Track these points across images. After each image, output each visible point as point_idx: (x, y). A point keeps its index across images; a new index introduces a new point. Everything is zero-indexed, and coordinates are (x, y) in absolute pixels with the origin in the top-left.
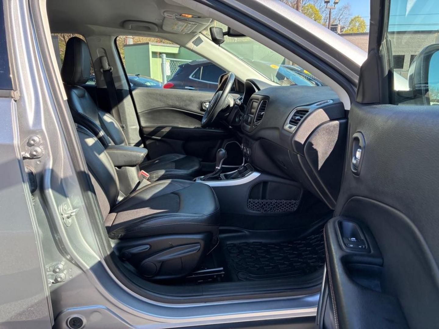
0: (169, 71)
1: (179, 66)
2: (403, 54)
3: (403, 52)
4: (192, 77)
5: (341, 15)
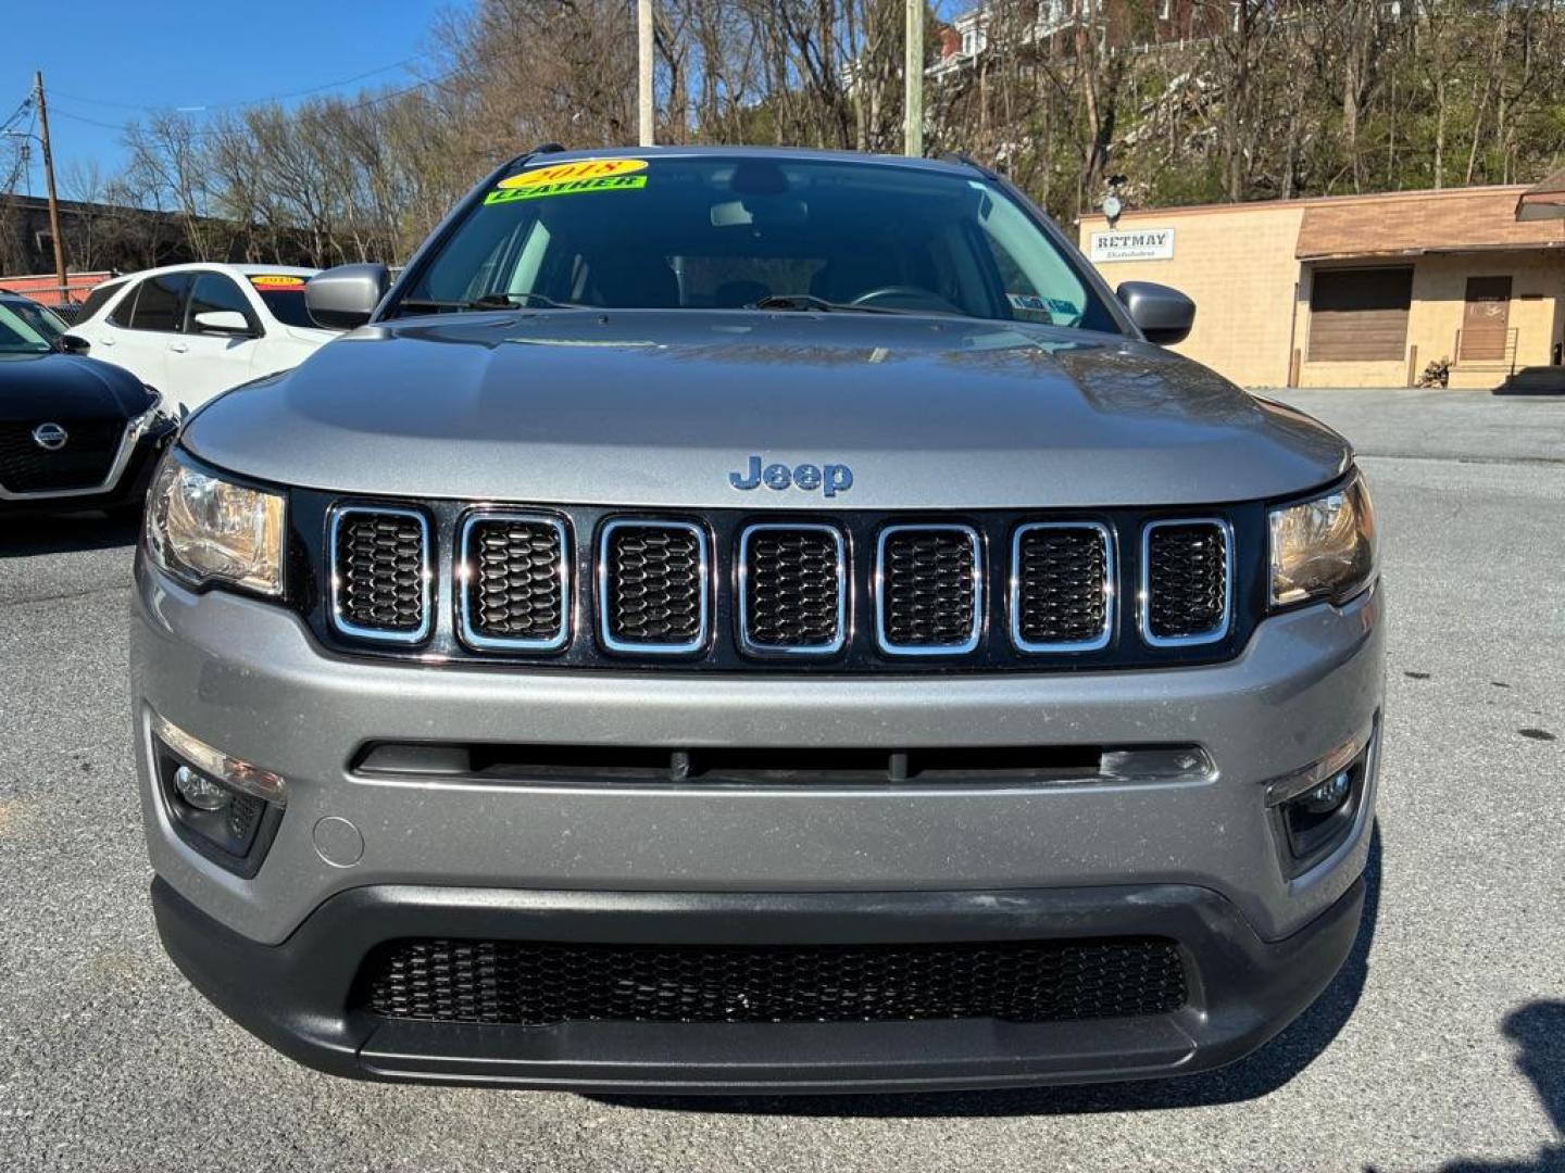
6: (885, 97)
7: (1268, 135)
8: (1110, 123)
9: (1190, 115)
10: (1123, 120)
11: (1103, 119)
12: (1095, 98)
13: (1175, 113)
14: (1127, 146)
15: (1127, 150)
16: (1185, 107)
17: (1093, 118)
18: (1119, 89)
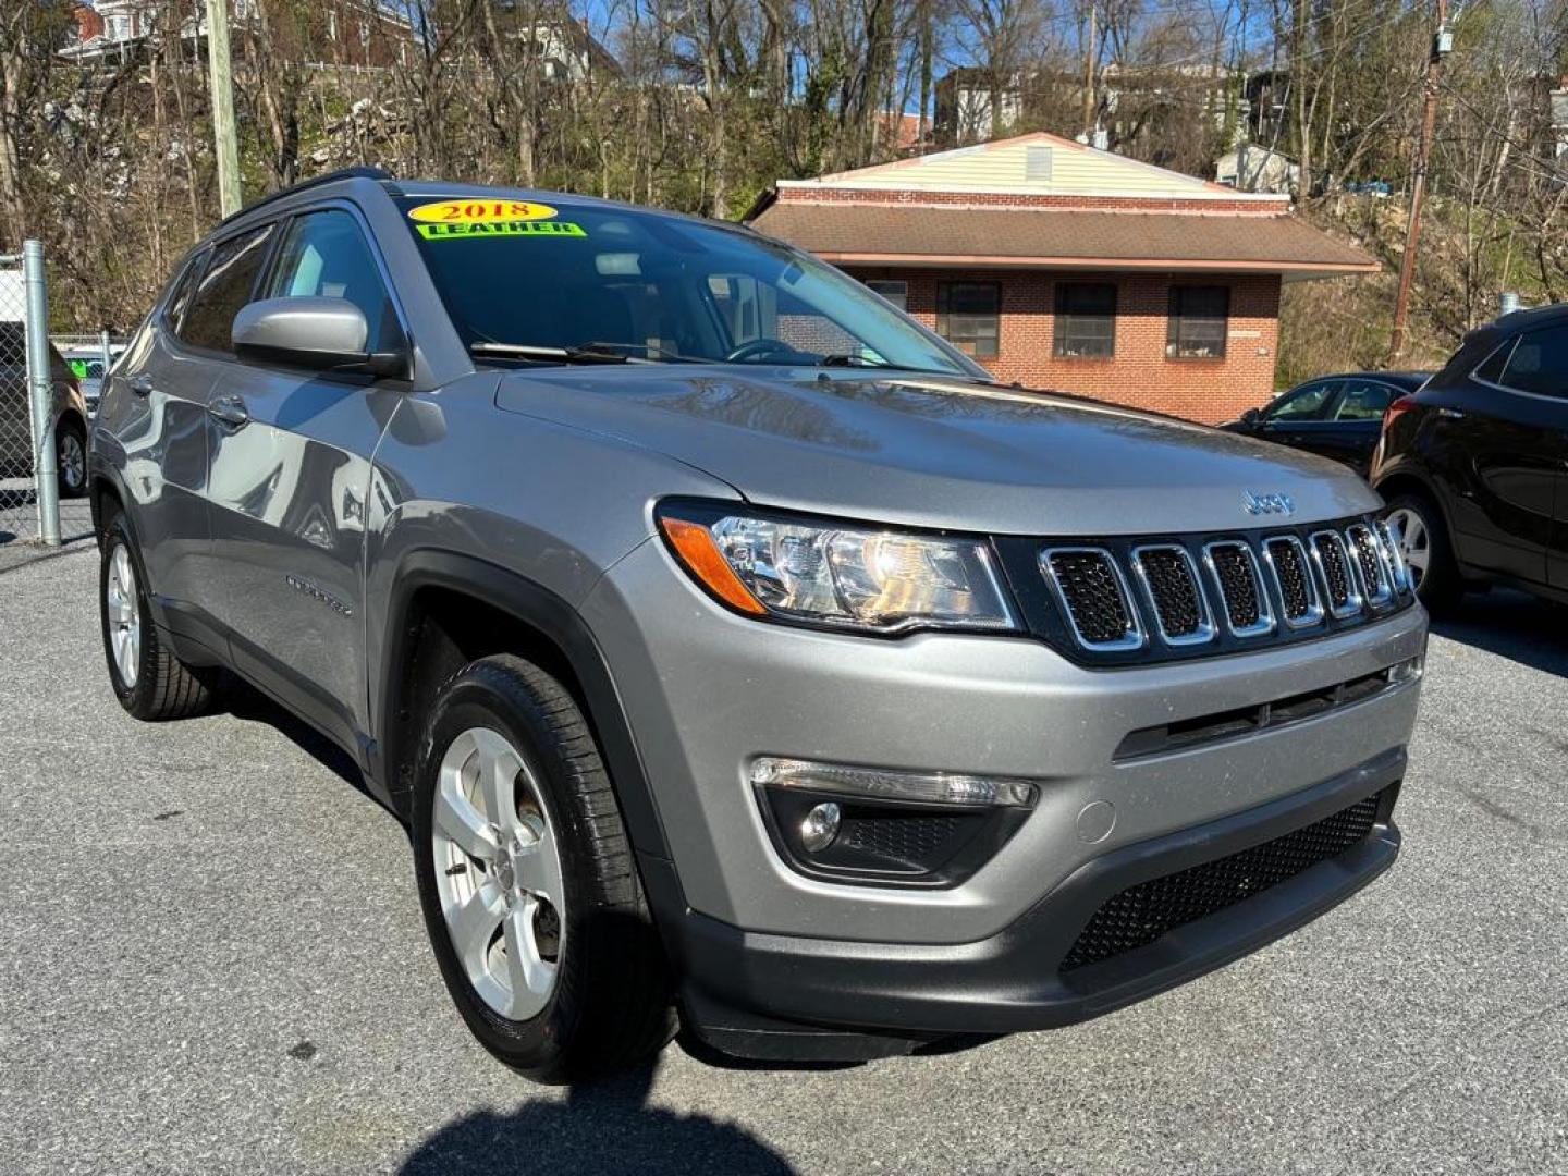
6: (22, 74)
7: (454, 171)
8: (293, 136)
9: (376, 141)
10: (307, 137)
11: (286, 132)
12: (276, 110)
13: (362, 136)
14: (315, 163)
15: (315, 167)
16: (371, 132)
17: (276, 130)
18: (299, 104)
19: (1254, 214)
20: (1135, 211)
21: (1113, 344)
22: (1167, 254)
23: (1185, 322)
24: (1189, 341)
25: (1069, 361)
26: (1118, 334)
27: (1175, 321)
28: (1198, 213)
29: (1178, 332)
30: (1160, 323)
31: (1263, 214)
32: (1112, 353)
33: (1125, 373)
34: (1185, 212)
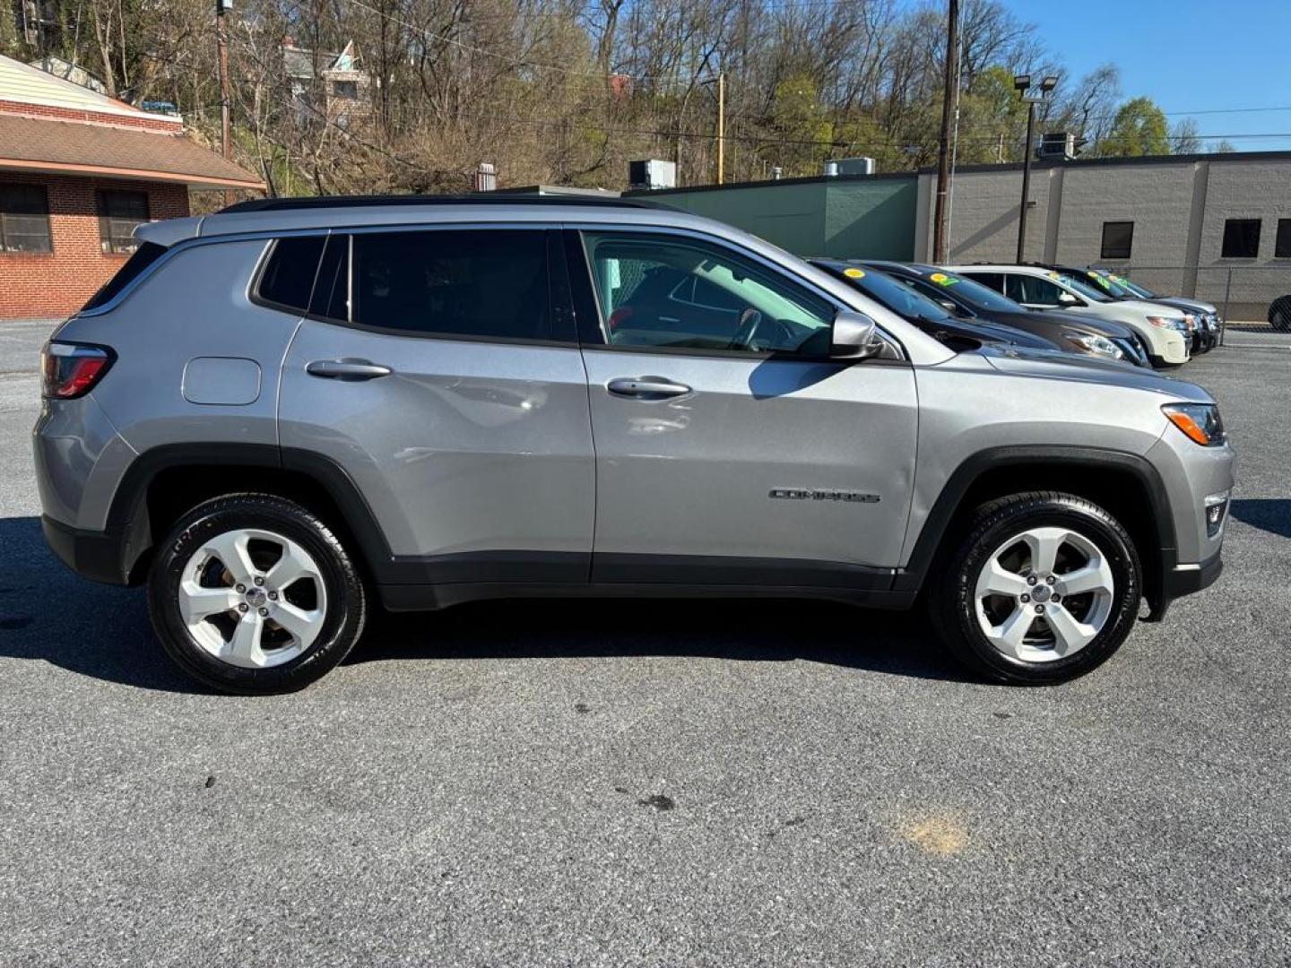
0: (618, 279)
1: (646, 272)
2: (1256, 216)
3: (1255, 210)
4: (674, 296)
5: (1090, 97)
19: (156, 132)
20: (52, 118)
21: (51, 241)
22: (97, 162)
23: (113, 222)
24: (120, 239)
25: (11, 256)
26: (55, 231)
27: (104, 219)
28: (111, 126)
29: (109, 231)
30: (93, 222)
31: (163, 132)
32: (51, 249)
33: (67, 268)
34: (97, 124)
